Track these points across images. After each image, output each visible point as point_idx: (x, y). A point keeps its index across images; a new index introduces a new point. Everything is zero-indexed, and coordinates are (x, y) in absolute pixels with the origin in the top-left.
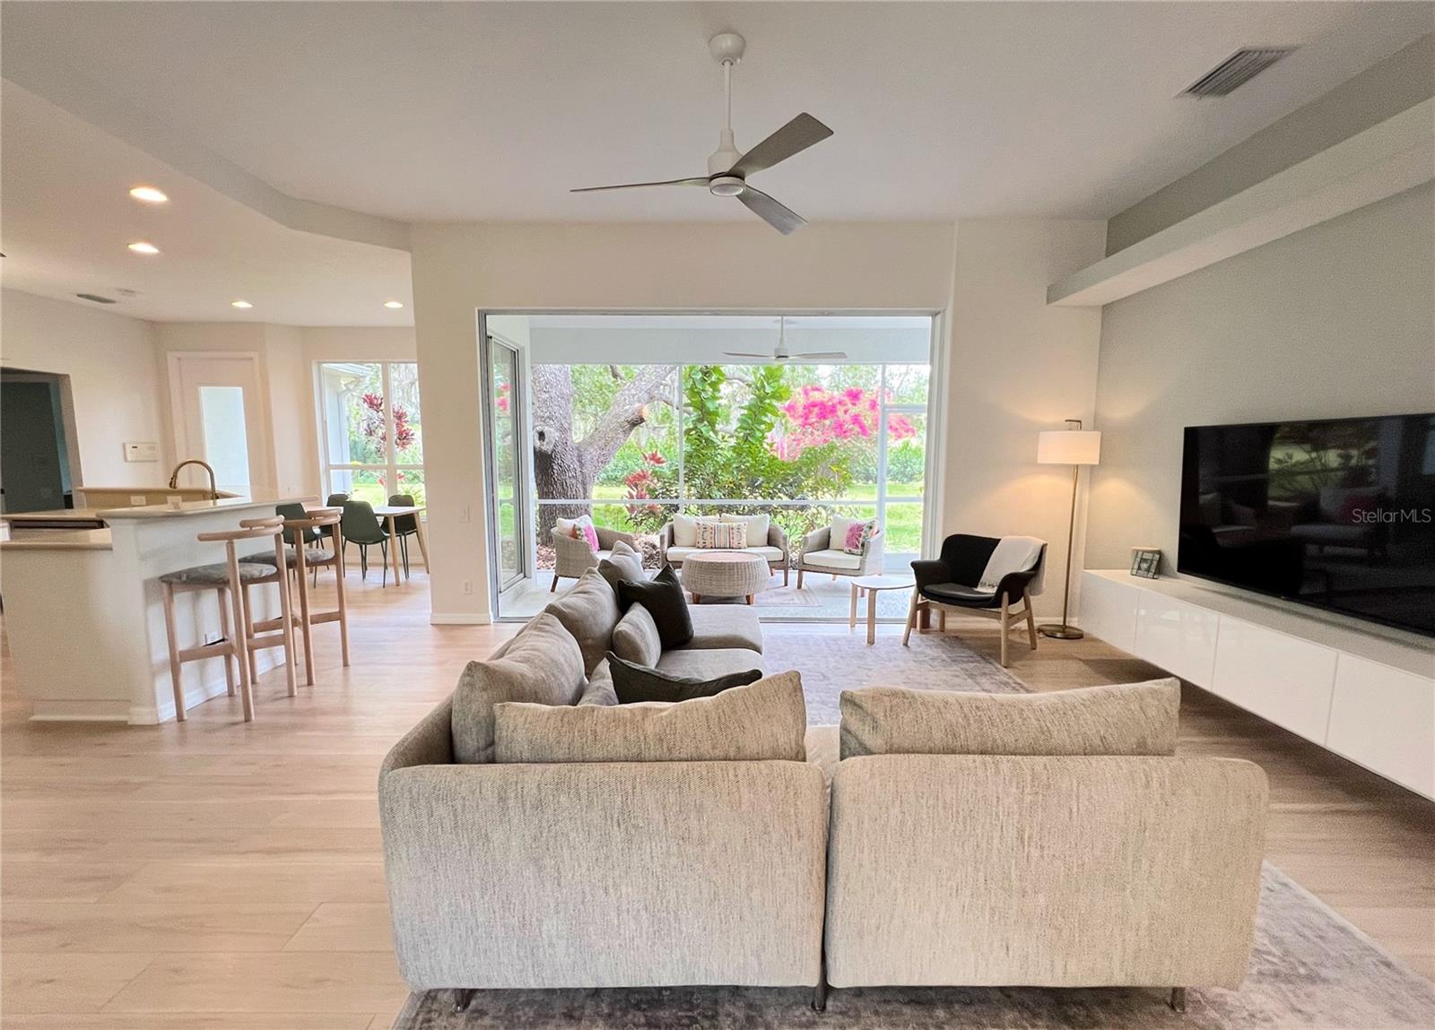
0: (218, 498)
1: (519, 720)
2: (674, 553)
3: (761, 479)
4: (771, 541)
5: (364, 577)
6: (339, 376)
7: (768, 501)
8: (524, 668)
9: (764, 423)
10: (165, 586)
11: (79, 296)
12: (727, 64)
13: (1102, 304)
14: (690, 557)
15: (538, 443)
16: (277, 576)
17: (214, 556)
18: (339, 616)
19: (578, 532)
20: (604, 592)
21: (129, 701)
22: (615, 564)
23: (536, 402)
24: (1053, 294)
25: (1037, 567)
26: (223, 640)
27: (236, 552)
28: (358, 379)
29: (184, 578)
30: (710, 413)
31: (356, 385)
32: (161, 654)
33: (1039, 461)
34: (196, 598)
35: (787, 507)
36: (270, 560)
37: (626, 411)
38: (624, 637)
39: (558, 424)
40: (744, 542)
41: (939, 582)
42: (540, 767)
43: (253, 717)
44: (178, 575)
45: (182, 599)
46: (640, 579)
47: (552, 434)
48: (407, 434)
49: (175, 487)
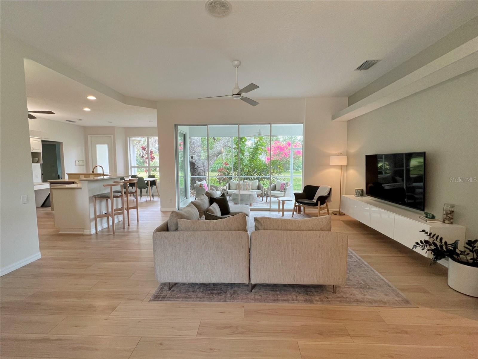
0: (104, 176)
1: (182, 223)
2: (230, 192)
3: (256, 170)
4: (259, 188)
5: (141, 198)
6: (134, 141)
7: (259, 176)
8: (185, 213)
9: (258, 153)
10: (94, 198)
11: (67, 121)
12: (237, 67)
13: (347, 120)
14: (234, 192)
15: (191, 160)
16: (121, 196)
17: (107, 191)
18: (136, 208)
19: (202, 185)
20: (206, 199)
21: (84, 228)
22: (210, 192)
23: (190, 147)
24: (333, 118)
25: (329, 194)
26: (107, 213)
27: (112, 189)
28: (139, 142)
29: (99, 196)
30: (242, 150)
31: (139, 143)
32: (92, 216)
33: (330, 165)
34: (101, 202)
35: (264, 178)
36: (120, 192)
37: (217, 150)
38: (210, 210)
39: (197, 154)
40: (251, 188)
41: (302, 199)
42: (187, 232)
43: (115, 233)
44: (98, 195)
45: (98, 202)
46: (216, 197)
47: (195, 157)
48: (153, 157)
49: (93, 173)
